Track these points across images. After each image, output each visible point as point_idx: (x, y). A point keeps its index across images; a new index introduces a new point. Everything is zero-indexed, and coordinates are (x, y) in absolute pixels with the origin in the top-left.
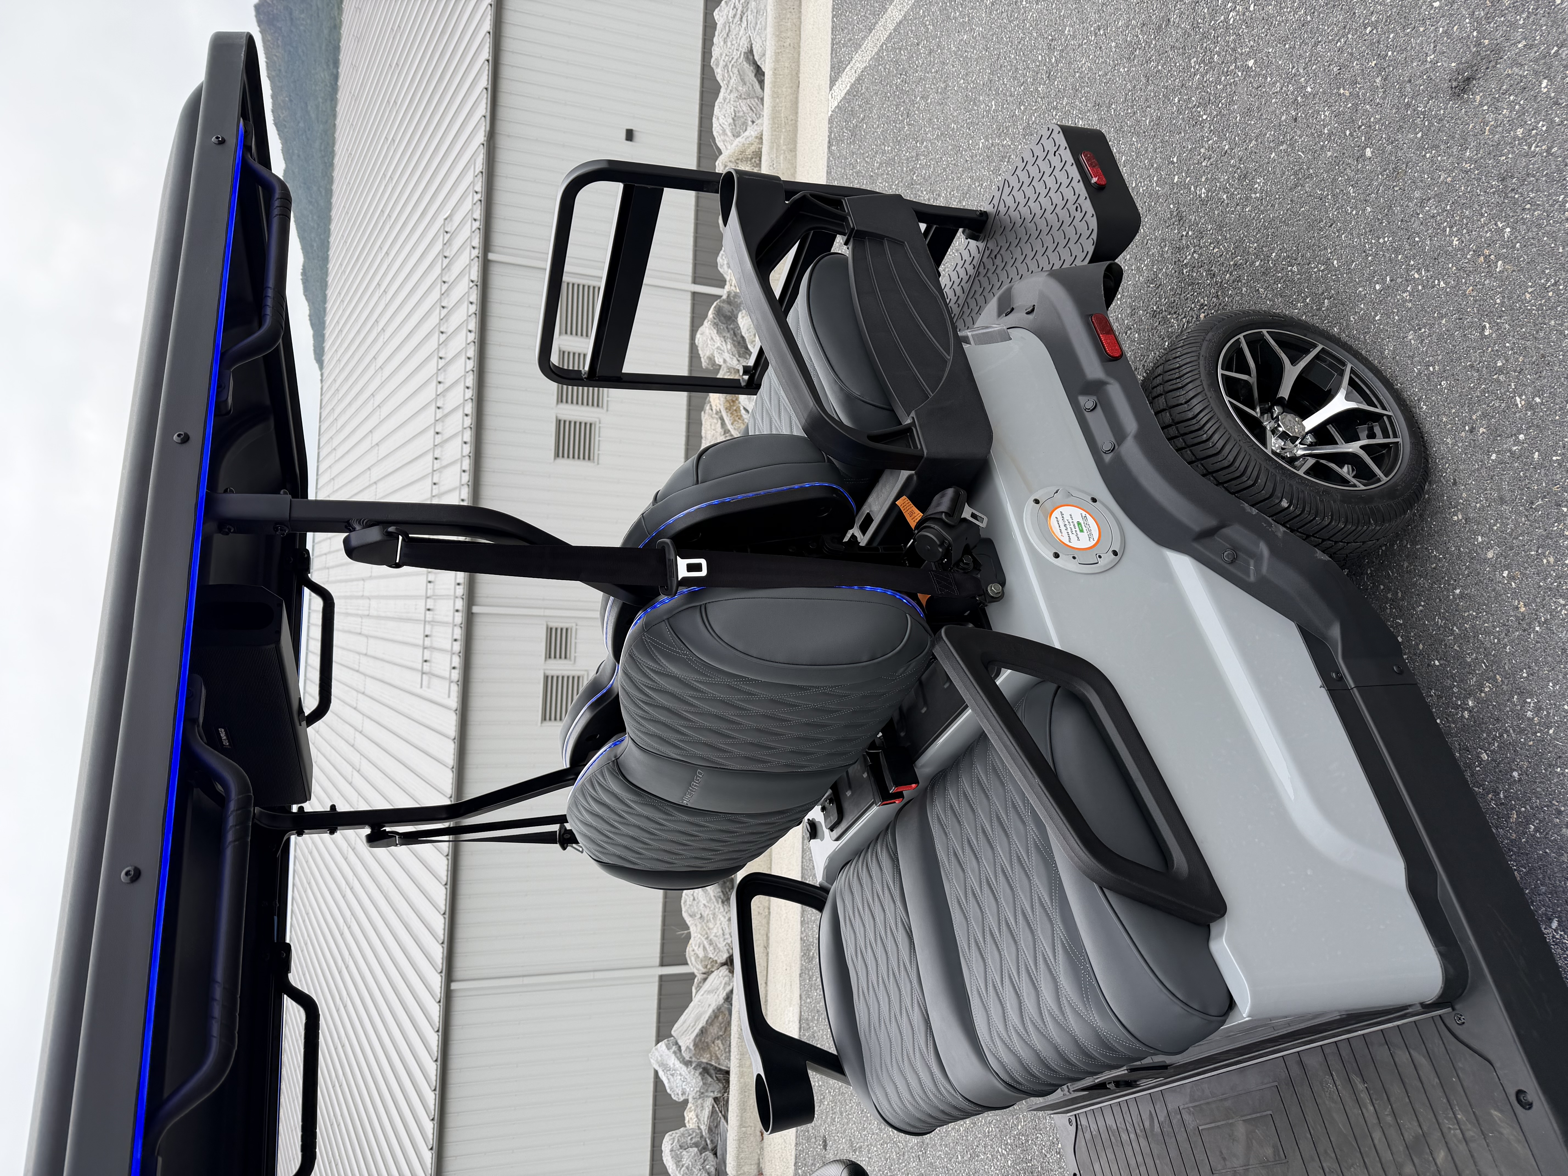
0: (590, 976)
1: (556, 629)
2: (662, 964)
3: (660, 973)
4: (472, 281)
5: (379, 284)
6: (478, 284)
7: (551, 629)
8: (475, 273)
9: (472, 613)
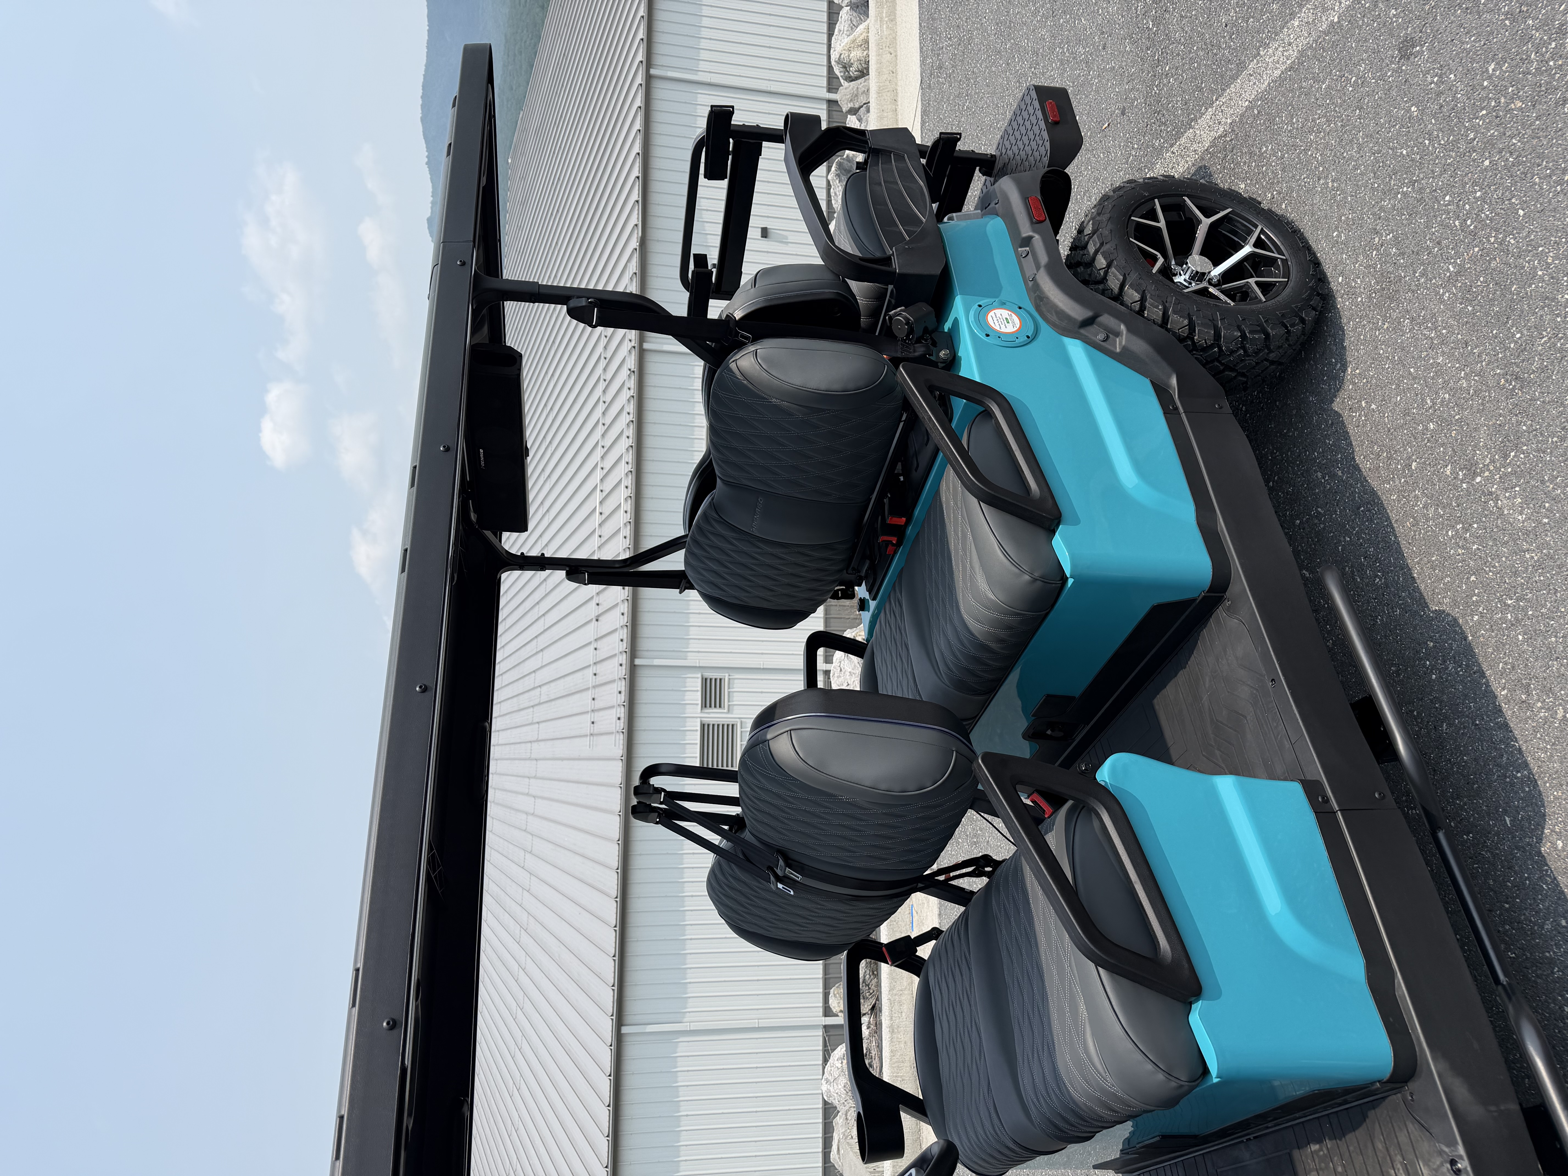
1: (711, 680)
3: (824, 1024)
4: (631, 370)
7: (706, 680)
9: (635, 665)
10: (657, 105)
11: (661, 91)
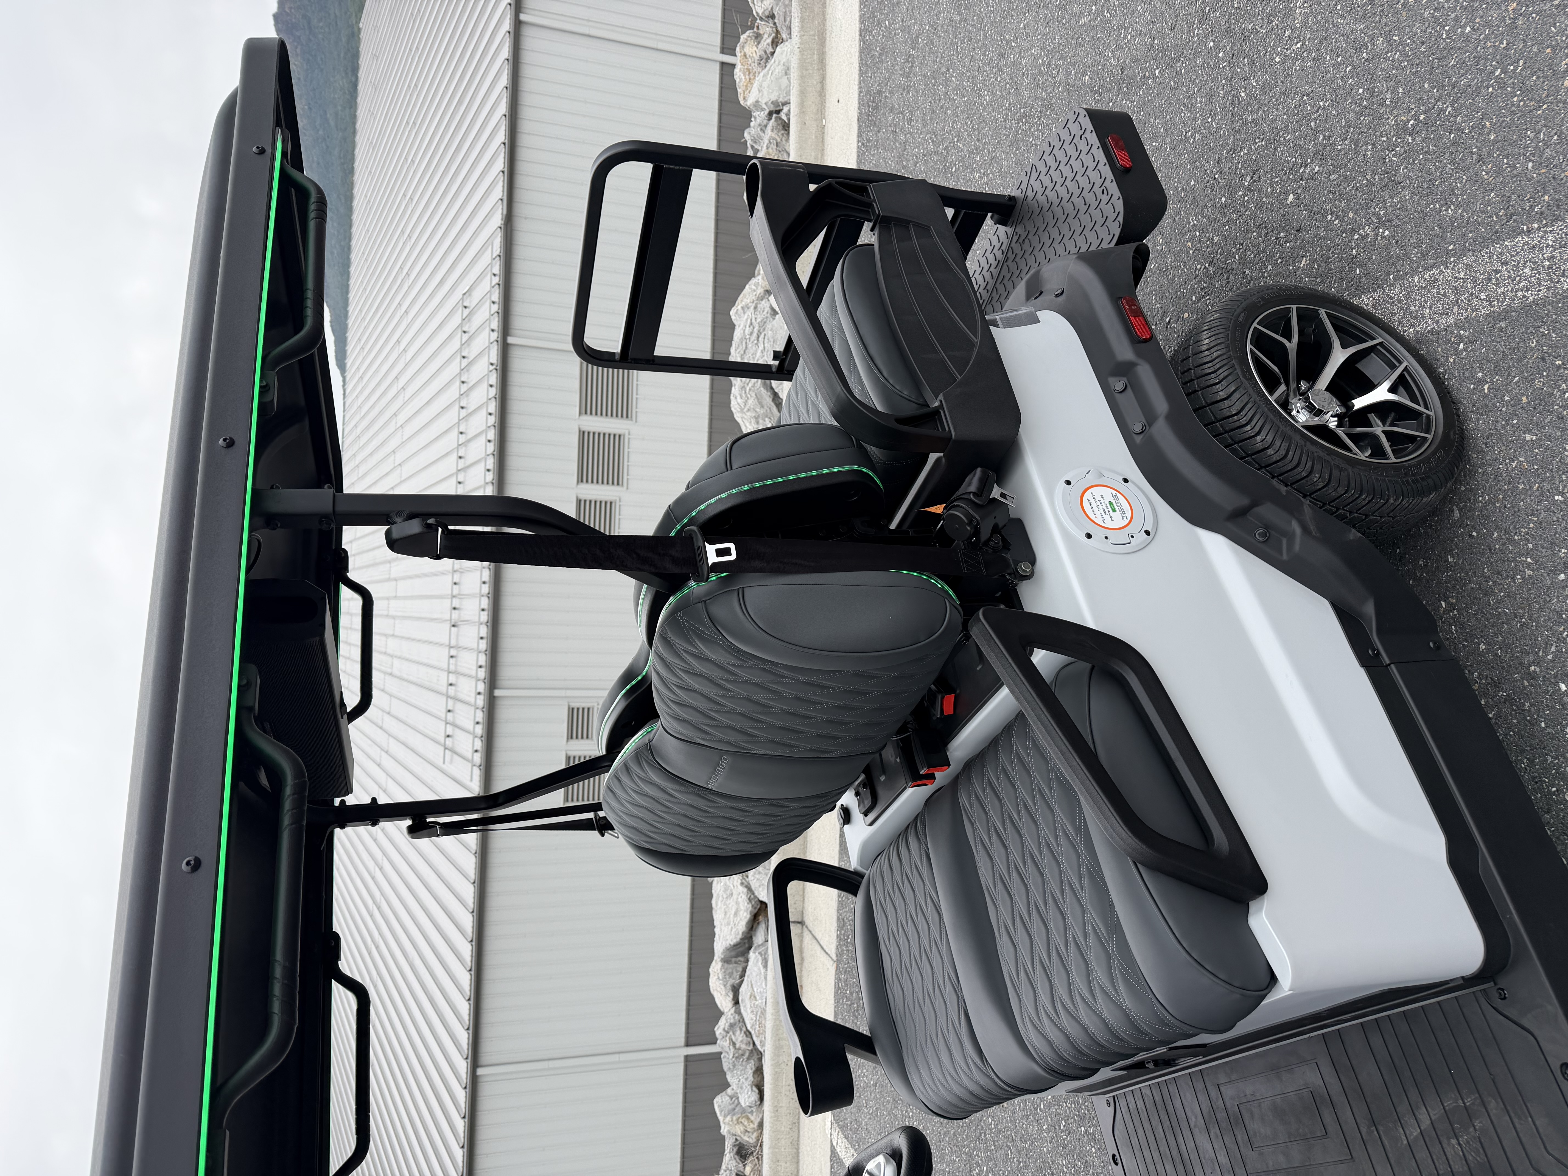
0: (616, 1058)
1: (578, 709)
2: (688, 1044)
3: (686, 1054)
4: (492, 364)
5: (398, 341)
6: (498, 368)
7: (573, 709)
8: (494, 355)
9: (494, 697)
10: (527, 57)
11: (531, 40)
